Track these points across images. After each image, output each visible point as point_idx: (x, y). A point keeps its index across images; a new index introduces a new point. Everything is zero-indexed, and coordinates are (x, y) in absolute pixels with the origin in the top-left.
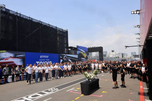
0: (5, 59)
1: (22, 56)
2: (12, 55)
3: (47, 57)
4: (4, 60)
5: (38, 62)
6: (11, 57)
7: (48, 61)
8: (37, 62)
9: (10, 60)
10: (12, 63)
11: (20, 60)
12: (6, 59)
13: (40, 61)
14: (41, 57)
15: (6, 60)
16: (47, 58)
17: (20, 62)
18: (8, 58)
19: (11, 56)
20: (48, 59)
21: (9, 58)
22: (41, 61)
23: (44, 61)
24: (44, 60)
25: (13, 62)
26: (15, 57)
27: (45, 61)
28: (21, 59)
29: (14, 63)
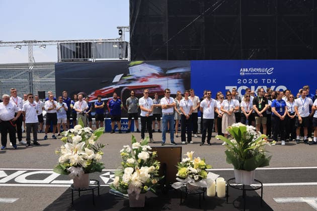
0: (141, 80)
1: (181, 70)
2: (156, 70)
3: (269, 71)
4: (139, 81)
5: (230, 88)
6: (154, 75)
7: (272, 84)
8: (227, 88)
9: (153, 81)
10: (156, 88)
11: (177, 81)
12: (144, 80)
13: (239, 86)
14: (244, 71)
15: (142, 82)
16: (267, 76)
17: (177, 86)
18: (147, 77)
19: (153, 72)
20: (271, 77)
21: (150, 77)
22: (242, 84)
23: (253, 84)
24: (256, 81)
25: (158, 86)
26: (163, 75)
27: (260, 83)
28: (178, 78)
29: (162, 88)
